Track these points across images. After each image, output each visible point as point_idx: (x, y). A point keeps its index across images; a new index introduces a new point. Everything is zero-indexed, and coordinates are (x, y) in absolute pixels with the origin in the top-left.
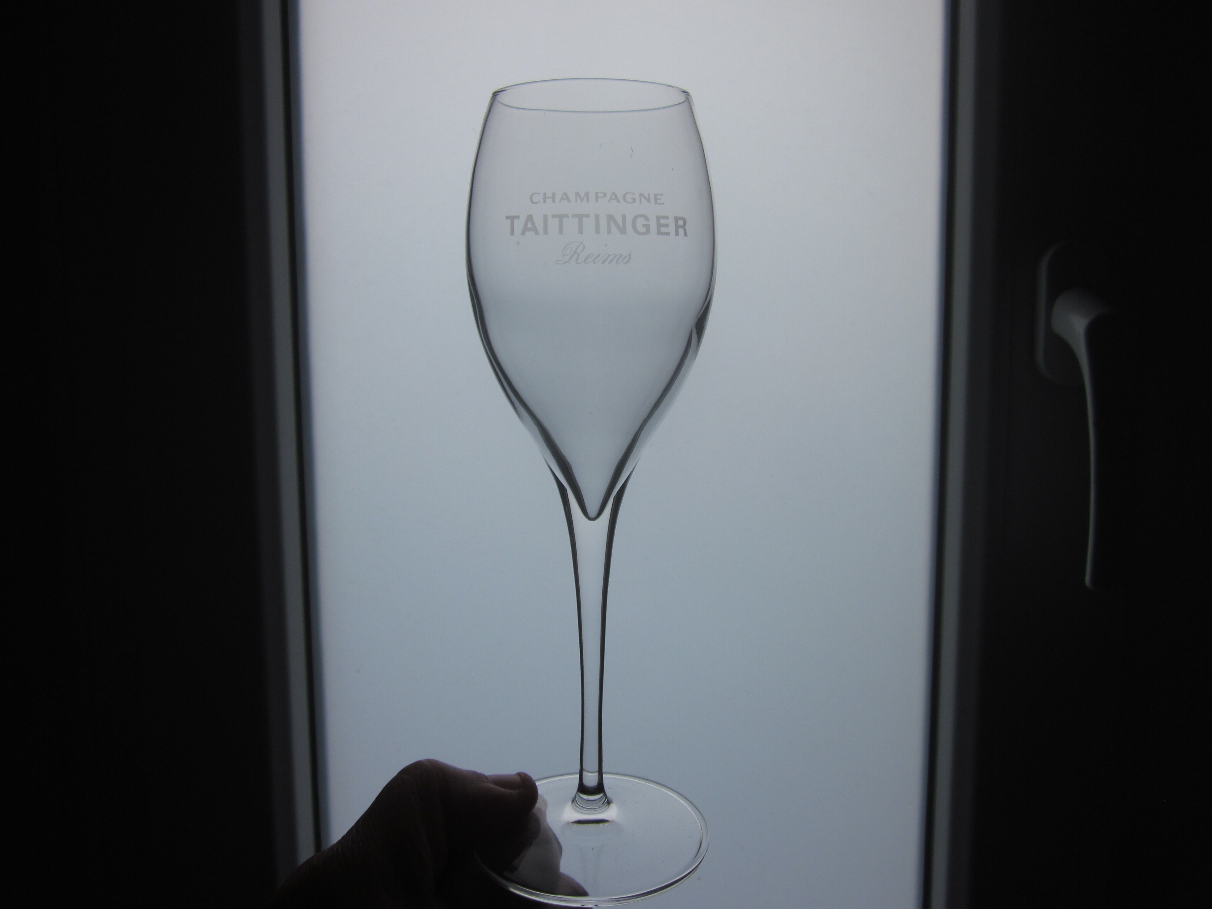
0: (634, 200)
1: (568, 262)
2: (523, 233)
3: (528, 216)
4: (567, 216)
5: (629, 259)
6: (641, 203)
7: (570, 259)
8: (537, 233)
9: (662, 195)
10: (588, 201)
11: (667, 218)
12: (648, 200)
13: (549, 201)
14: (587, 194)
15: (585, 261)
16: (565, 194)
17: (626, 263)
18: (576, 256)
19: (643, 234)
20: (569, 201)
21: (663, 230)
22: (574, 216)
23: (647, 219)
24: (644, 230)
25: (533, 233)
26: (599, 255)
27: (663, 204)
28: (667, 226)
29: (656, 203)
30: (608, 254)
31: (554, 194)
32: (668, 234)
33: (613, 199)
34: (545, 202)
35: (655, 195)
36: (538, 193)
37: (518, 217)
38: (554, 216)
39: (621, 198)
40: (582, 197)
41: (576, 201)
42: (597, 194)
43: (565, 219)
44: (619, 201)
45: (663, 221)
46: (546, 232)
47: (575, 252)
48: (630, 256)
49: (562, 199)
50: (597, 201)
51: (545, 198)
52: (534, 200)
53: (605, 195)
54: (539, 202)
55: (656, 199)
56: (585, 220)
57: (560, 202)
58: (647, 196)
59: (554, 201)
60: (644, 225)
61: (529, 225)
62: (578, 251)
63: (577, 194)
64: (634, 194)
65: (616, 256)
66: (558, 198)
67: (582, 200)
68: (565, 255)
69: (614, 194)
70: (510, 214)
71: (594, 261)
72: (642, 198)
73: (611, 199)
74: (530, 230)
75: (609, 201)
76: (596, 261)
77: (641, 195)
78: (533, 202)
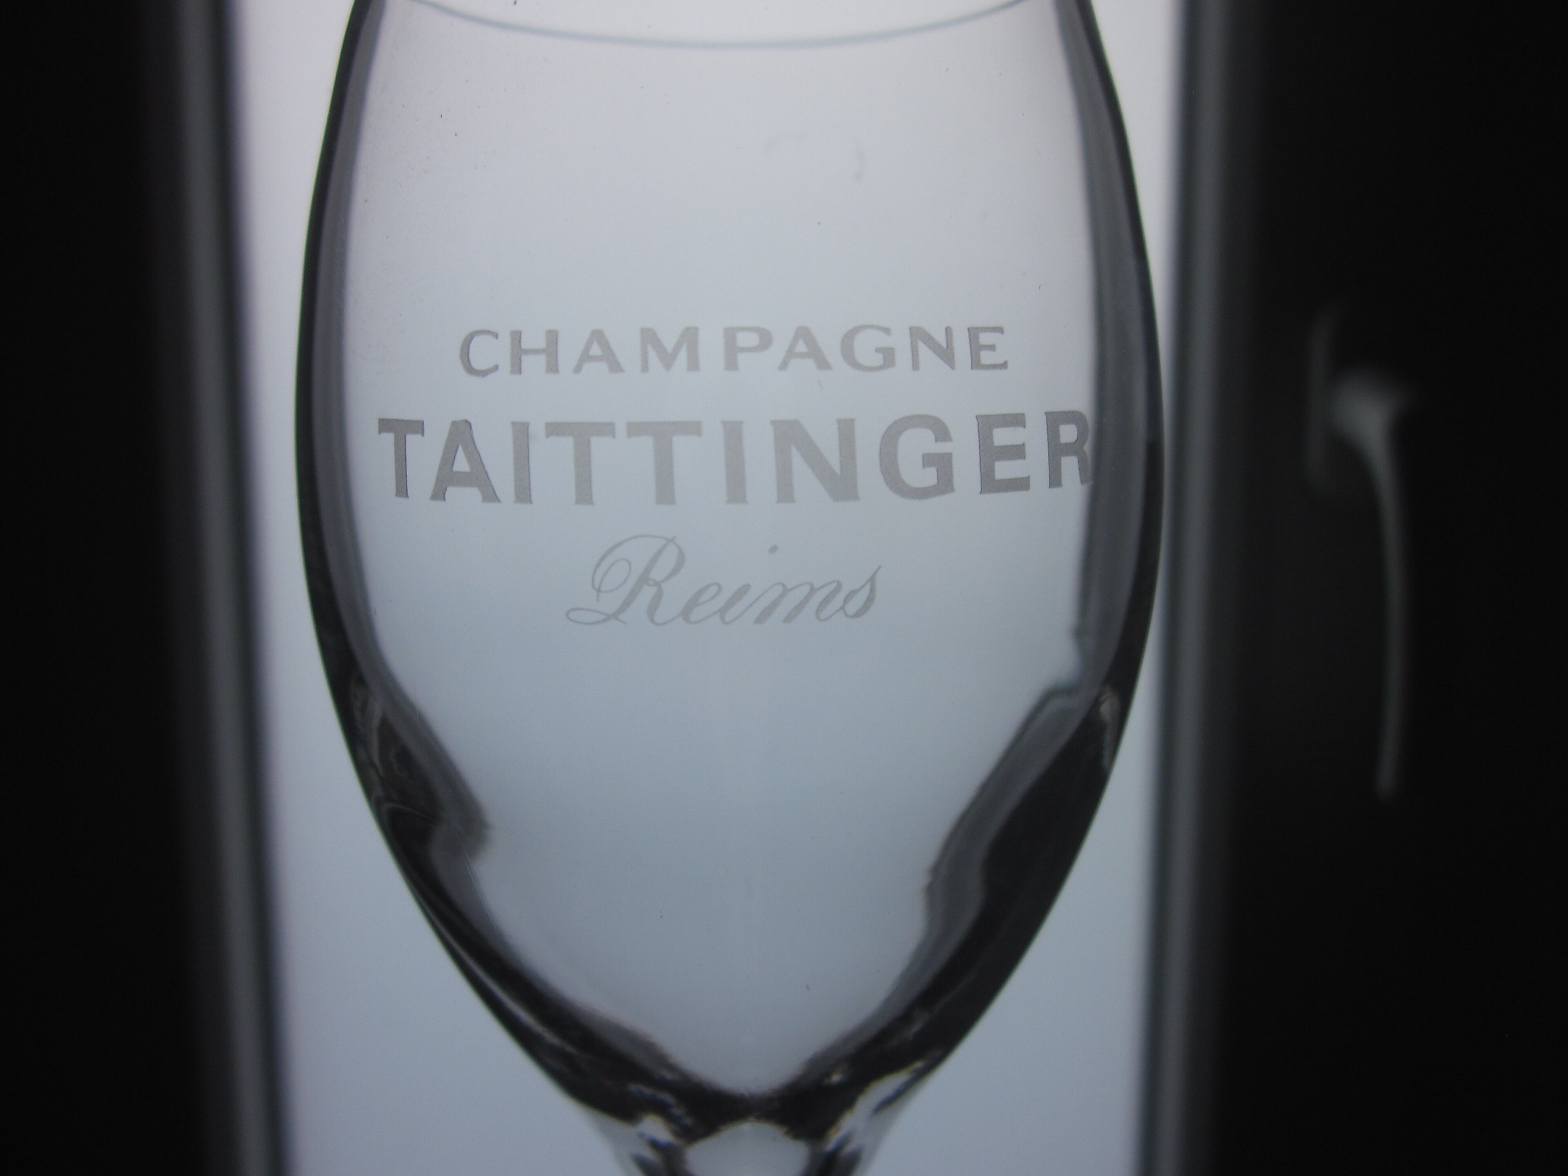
0: (888, 356)
1: (615, 616)
2: (439, 494)
3: (454, 423)
4: (607, 429)
5: (870, 599)
6: (915, 366)
7: (627, 603)
8: (490, 495)
9: (1000, 330)
10: (694, 365)
11: (1017, 420)
12: (947, 355)
13: (534, 364)
14: (690, 337)
15: (685, 614)
16: (598, 336)
17: (857, 615)
18: (647, 594)
19: (923, 493)
20: (615, 367)
21: (1004, 470)
22: (635, 429)
23: (942, 433)
24: (929, 477)
25: (474, 493)
26: (744, 590)
27: (1004, 366)
28: (1017, 452)
29: (976, 364)
30: (784, 586)
31: (553, 337)
32: (1021, 484)
33: (802, 355)
34: (517, 368)
35: (973, 333)
36: (488, 332)
37: (418, 427)
38: (554, 429)
39: (832, 352)
40: (669, 346)
41: (645, 368)
42: (730, 334)
43: (598, 444)
44: (823, 364)
45: (1002, 437)
46: (523, 494)
47: (644, 579)
48: (873, 590)
49: (586, 357)
50: (731, 364)
51: (518, 352)
52: (477, 362)
53: (766, 340)
54: (496, 368)
55: (976, 349)
56: (681, 444)
57: (578, 369)
58: (942, 340)
59: (553, 367)
60: (929, 460)
61: (461, 464)
62: (657, 574)
63: (649, 337)
64: (887, 331)
65: (813, 590)
66: (568, 354)
67: (668, 361)
68: (603, 588)
69: (804, 334)
70: (392, 414)
71: (722, 612)
72: (922, 348)
73: (791, 354)
74: (463, 480)
75: (784, 366)
76: (730, 615)
77: (918, 334)
78: (471, 370)
